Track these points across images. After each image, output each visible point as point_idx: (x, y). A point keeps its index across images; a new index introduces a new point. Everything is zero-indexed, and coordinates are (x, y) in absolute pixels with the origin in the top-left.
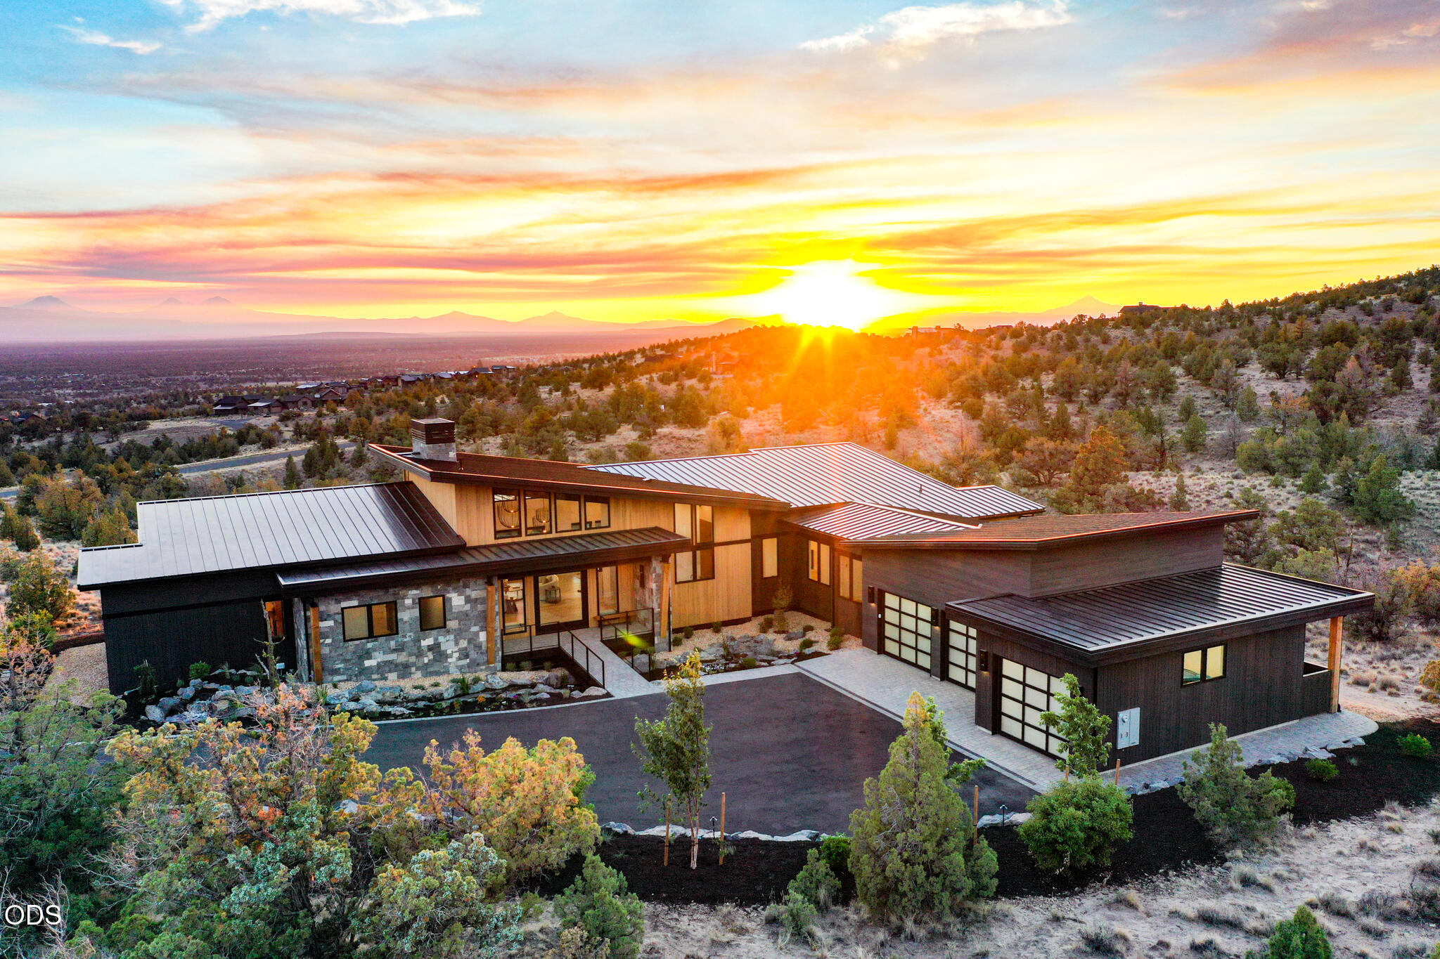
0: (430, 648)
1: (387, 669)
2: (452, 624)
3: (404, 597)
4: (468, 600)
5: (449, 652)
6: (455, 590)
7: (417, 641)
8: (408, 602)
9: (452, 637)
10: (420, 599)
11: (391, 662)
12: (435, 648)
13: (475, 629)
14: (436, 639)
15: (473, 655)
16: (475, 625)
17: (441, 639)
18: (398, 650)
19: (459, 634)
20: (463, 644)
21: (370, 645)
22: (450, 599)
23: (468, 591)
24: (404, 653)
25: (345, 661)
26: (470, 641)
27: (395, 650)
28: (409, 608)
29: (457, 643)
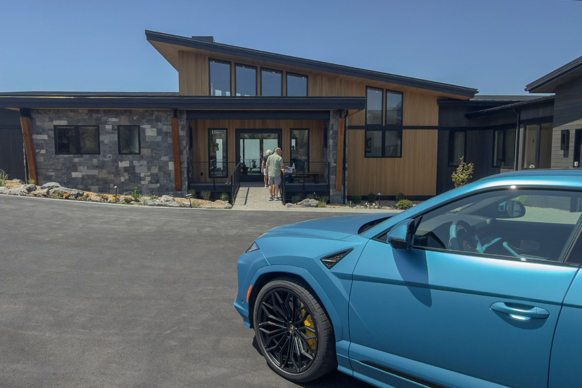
0: (126, 170)
1: (90, 182)
2: (146, 152)
3: (106, 123)
4: (159, 132)
5: (142, 175)
6: (149, 122)
7: (116, 161)
8: (109, 127)
9: (145, 163)
10: (119, 126)
11: (93, 177)
12: (130, 170)
13: (165, 158)
14: (131, 163)
15: (163, 180)
16: (165, 155)
17: (136, 163)
18: (100, 166)
19: (151, 161)
20: (155, 170)
21: (76, 160)
22: (144, 129)
23: (160, 125)
24: (105, 171)
25: (56, 170)
26: (160, 169)
27: (97, 167)
28: (108, 133)
29: (149, 169)
